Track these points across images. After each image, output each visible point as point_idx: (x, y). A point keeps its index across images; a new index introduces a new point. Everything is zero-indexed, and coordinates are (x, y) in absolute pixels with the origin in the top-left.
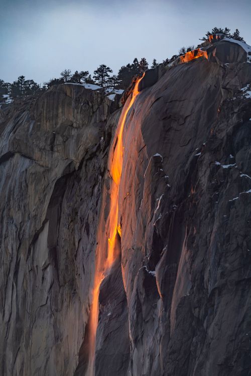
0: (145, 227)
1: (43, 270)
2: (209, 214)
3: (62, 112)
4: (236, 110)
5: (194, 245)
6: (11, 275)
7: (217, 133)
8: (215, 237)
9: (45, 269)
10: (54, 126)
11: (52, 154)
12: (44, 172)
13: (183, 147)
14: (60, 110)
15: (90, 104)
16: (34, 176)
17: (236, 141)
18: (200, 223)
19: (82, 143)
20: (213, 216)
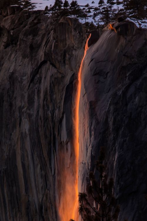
0: (87, 149)
1: (66, 144)
2: (113, 148)
3: (68, 37)
4: (127, 75)
5: (107, 169)
6: (52, 145)
7: (117, 91)
8: (116, 164)
9: (67, 144)
10: (65, 46)
11: (65, 65)
12: (61, 78)
13: (106, 94)
14: (67, 36)
15: (81, 34)
16: (57, 80)
17: (128, 97)
18: (109, 154)
19: (78, 62)
20: (115, 150)
